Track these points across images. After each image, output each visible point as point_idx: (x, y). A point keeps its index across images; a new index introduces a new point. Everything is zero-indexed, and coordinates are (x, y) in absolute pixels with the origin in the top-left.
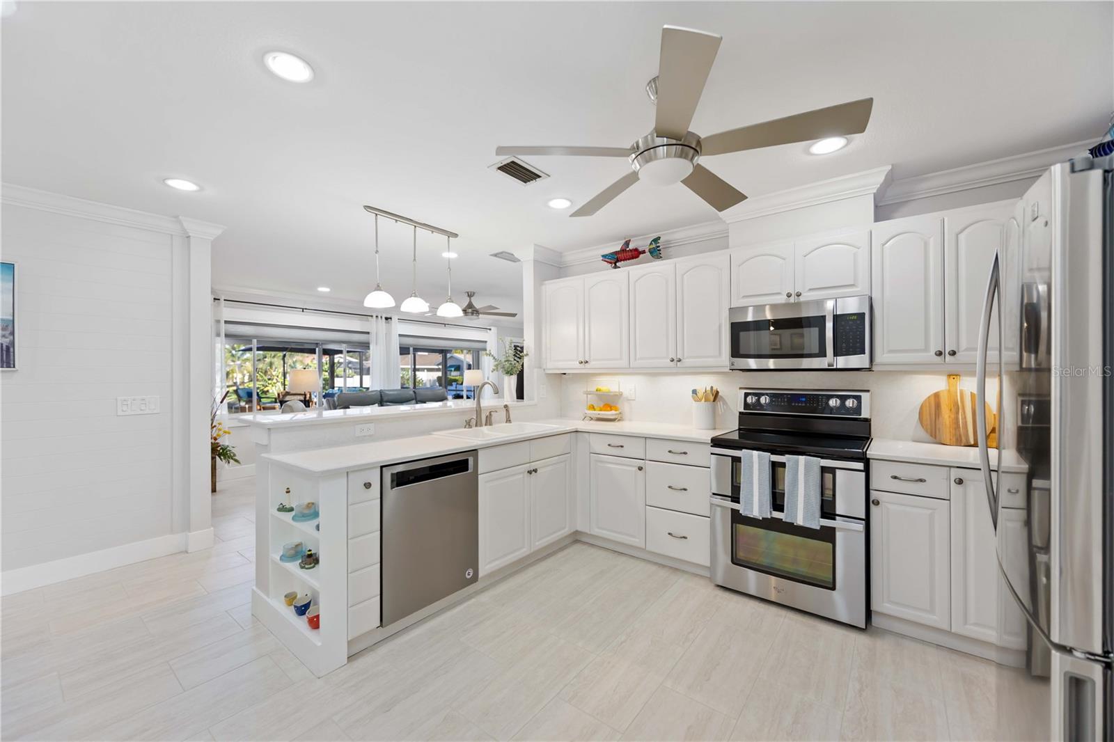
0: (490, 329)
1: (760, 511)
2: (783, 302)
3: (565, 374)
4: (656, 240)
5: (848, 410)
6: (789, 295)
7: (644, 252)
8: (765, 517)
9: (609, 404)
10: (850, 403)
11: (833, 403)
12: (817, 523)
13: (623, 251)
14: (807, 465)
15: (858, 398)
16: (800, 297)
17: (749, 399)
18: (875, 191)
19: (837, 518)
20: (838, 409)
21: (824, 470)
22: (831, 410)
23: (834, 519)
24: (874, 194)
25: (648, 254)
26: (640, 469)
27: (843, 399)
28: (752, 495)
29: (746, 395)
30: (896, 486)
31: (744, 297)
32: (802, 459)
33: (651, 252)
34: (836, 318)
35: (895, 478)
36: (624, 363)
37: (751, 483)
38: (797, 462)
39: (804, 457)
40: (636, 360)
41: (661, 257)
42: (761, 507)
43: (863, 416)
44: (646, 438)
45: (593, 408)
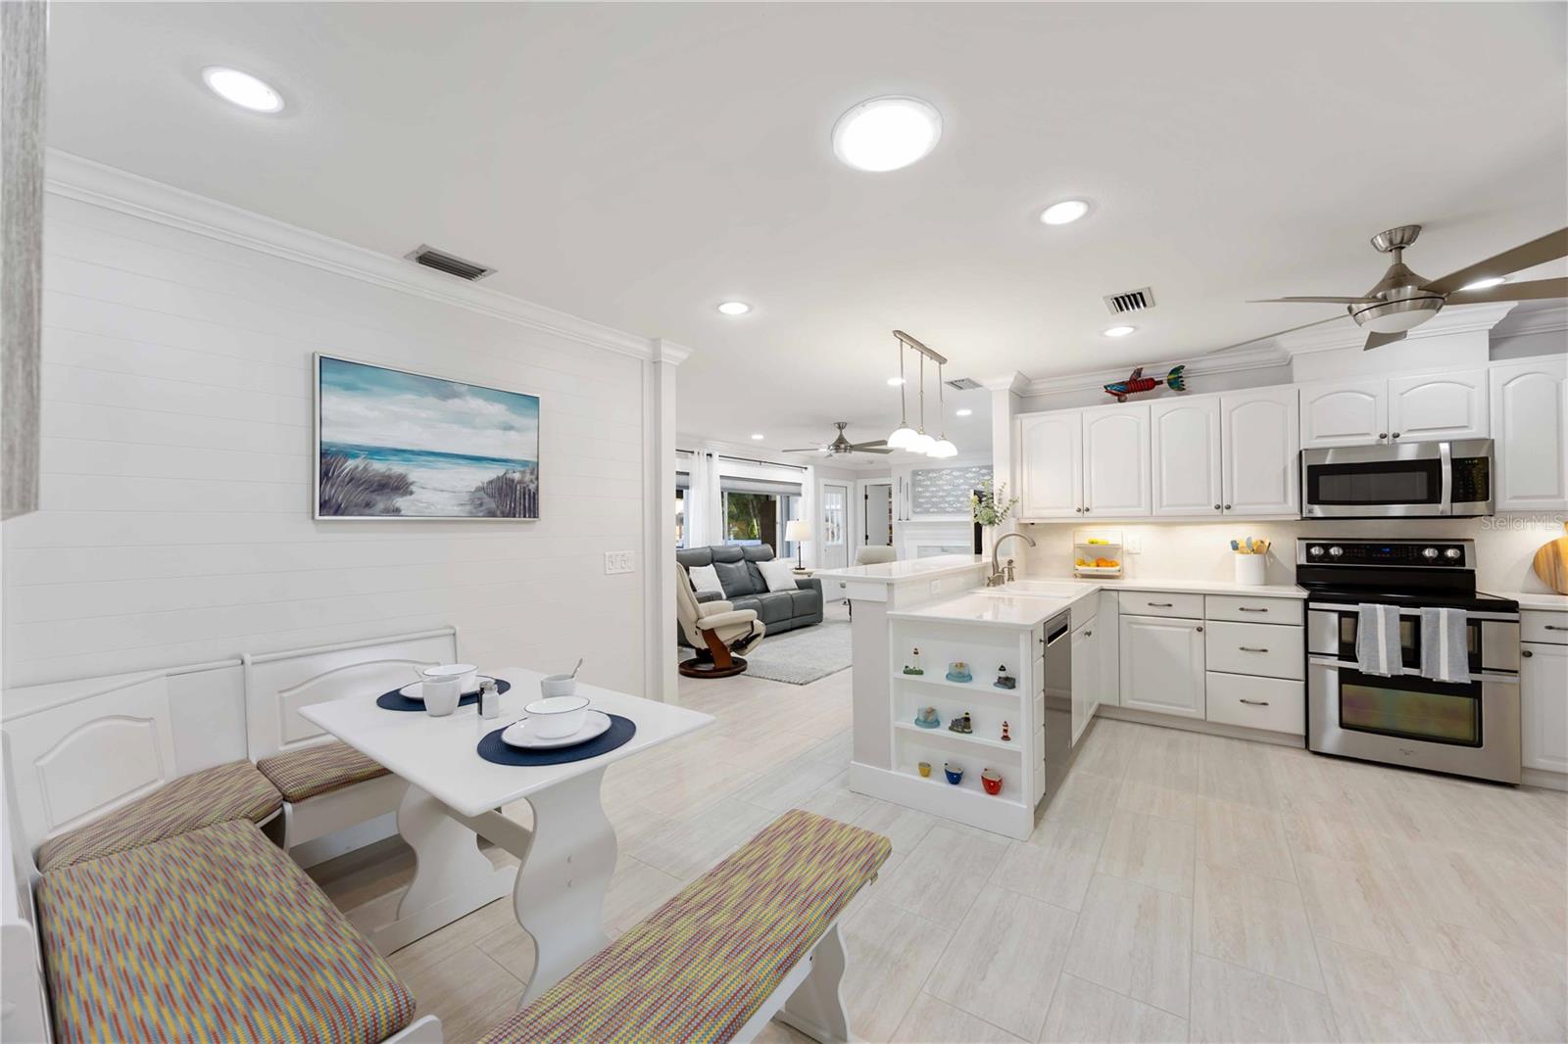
0: (806, 468)
1: (1389, 669)
2: (1373, 443)
3: (1033, 524)
4: (1176, 371)
5: (1450, 561)
6: (1383, 436)
7: (1161, 382)
8: (1396, 673)
9: (1101, 558)
10: (1450, 553)
11: (1429, 553)
12: (1466, 678)
13: (1133, 381)
14: (1450, 617)
15: (1461, 548)
16: (1397, 439)
17: (1315, 551)
18: (1491, 327)
19: (1483, 671)
20: (1434, 561)
21: (1470, 621)
22: (1426, 560)
23: (1481, 673)
24: (1490, 331)
25: (1166, 385)
26: (1200, 630)
27: (1441, 549)
28: (1377, 652)
29: (1309, 547)
30: (1553, 636)
31: (1319, 437)
32: (1444, 612)
33: (1171, 383)
34: (1455, 462)
35: (1550, 628)
36: (1143, 510)
37: (1375, 639)
38: (1437, 616)
39: (1445, 609)
40: (1161, 507)
41: (1184, 389)
42: (1390, 662)
43: (1467, 567)
44: (1205, 595)
45: (1083, 563)
